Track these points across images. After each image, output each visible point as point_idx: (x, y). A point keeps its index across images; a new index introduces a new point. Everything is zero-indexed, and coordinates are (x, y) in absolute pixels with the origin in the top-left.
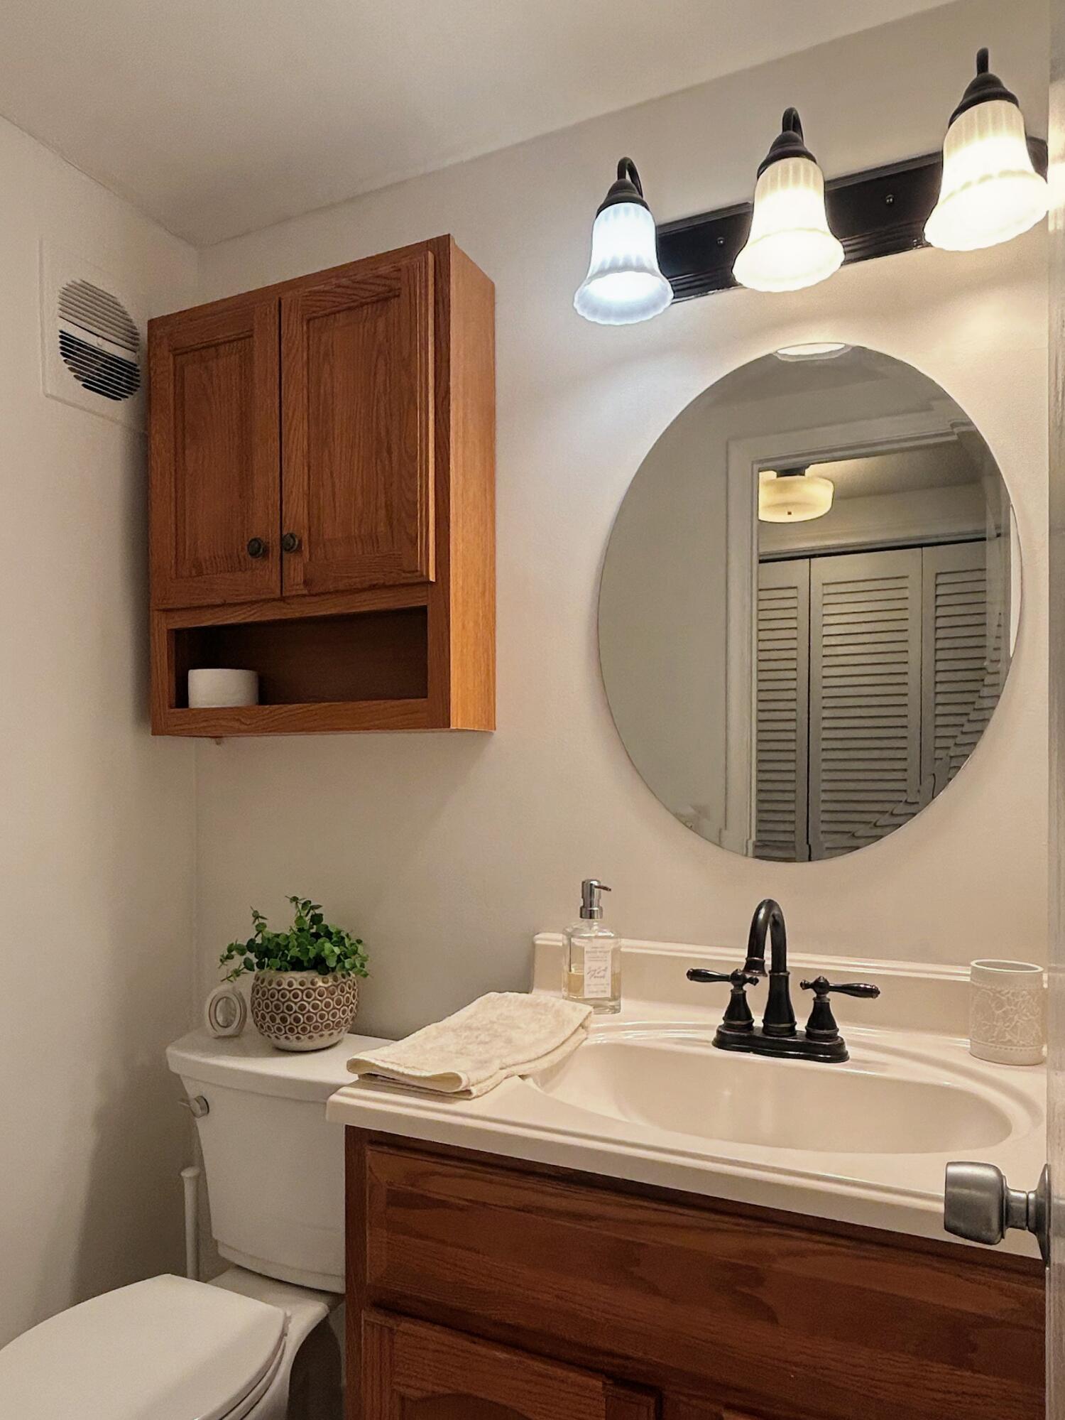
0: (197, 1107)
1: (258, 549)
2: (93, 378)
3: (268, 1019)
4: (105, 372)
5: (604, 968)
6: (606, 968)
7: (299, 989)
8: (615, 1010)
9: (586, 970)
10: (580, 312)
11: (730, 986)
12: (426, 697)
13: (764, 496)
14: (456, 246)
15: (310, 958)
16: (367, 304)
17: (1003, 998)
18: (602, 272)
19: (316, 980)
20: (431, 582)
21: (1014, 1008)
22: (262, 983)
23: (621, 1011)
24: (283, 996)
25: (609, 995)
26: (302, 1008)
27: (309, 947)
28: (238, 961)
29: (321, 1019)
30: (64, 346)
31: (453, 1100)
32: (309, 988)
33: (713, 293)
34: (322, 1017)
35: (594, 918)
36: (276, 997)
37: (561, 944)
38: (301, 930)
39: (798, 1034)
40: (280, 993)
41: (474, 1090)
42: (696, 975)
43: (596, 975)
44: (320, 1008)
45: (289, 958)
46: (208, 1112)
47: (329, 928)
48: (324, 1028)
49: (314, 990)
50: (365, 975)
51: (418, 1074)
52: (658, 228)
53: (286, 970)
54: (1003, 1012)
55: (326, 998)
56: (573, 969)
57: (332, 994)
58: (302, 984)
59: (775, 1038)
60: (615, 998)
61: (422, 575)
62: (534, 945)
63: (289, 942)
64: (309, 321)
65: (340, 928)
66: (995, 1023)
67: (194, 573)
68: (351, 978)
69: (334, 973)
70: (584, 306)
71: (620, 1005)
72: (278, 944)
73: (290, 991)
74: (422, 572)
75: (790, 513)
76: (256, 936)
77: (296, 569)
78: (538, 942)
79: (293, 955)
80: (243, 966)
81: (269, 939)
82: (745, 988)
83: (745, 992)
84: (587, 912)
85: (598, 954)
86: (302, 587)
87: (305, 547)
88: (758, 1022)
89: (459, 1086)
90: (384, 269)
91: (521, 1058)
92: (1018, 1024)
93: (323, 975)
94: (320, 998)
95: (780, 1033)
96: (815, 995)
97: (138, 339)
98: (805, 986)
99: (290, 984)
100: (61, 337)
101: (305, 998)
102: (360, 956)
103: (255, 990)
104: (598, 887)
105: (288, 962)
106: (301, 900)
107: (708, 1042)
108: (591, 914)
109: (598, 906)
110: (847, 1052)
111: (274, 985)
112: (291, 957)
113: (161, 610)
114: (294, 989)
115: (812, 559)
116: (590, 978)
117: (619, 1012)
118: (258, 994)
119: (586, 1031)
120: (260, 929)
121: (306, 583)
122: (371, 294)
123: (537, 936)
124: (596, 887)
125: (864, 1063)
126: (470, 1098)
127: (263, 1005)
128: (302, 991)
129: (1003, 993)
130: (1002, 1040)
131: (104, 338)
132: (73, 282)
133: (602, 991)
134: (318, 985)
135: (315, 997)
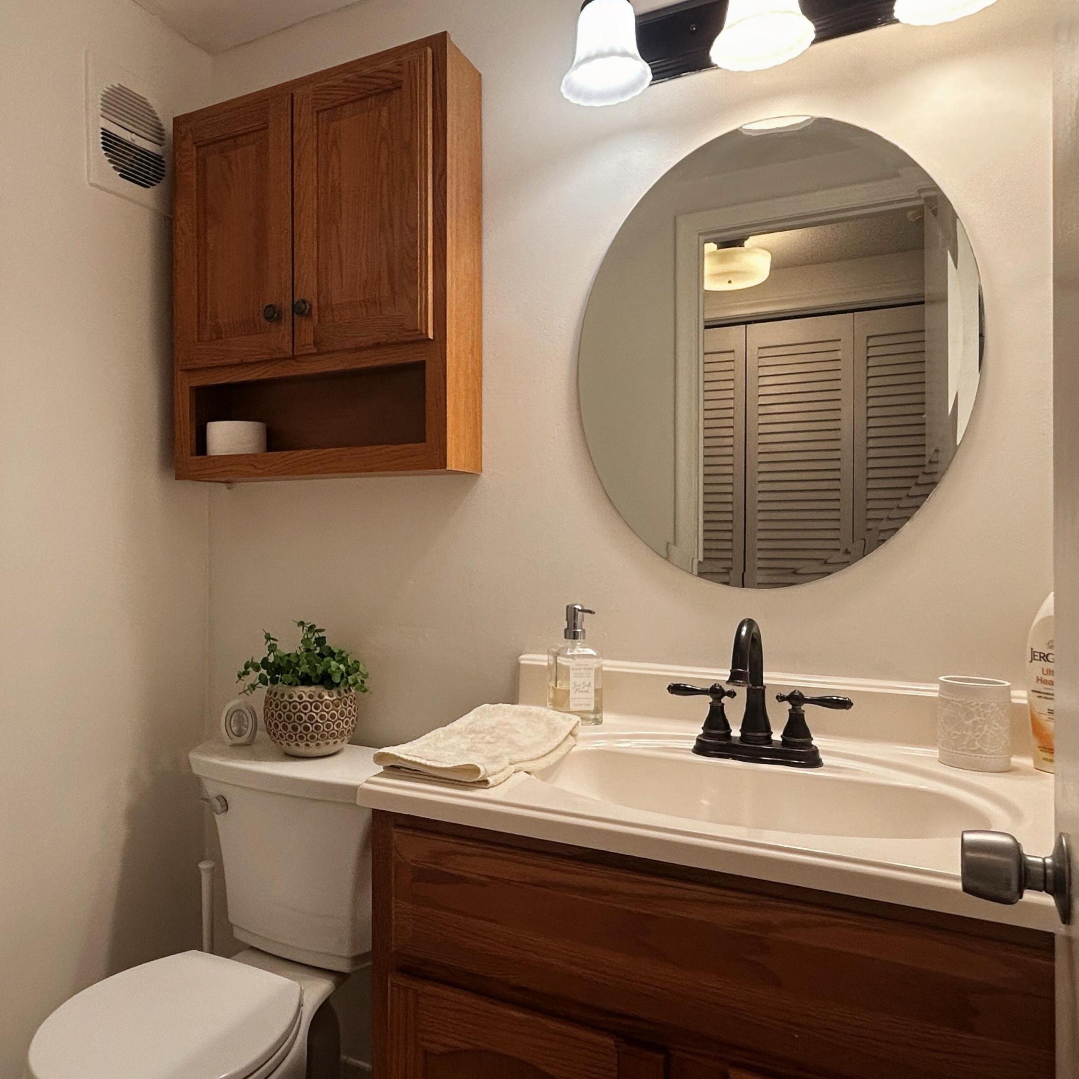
0: (218, 805)
1: (273, 314)
2: (126, 168)
3: (280, 727)
4: (137, 163)
5: (587, 683)
6: (590, 683)
7: (308, 702)
8: (598, 722)
9: (572, 685)
10: (566, 96)
11: (709, 699)
12: (424, 441)
13: (709, 267)
14: (451, 42)
15: (317, 675)
16: (371, 95)
17: (972, 709)
18: (588, 59)
19: (323, 693)
20: (430, 339)
21: (984, 719)
22: (275, 696)
23: (603, 722)
24: (295, 707)
25: (592, 708)
26: (311, 718)
27: (316, 665)
28: (254, 676)
29: (328, 729)
30: (106, 142)
31: (472, 788)
32: (316, 701)
33: (685, 75)
34: (328, 726)
35: (577, 639)
36: (288, 709)
37: (546, 664)
38: (308, 650)
39: (773, 742)
40: (292, 705)
41: (490, 779)
42: (677, 689)
43: (581, 690)
44: (326, 719)
45: (300, 674)
46: (227, 810)
47: (332, 648)
48: (329, 737)
49: (322, 703)
50: (365, 691)
51: (439, 765)
52: (638, 17)
53: (297, 685)
54: (973, 722)
55: (332, 710)
56: (558, 685)
57: (337, 707)
58: (311, 697)
59: (753, 746)
60: (598, 710)
61: (422, 334)
62: (519, 664)
63: (300, 660)
64: (318, 112)
65: (343, 649)
66: (965, 732)
67: (214, 336)
68: (352, 693)
69: (339, 689)
70: (570, 90)
71: (602, 718)
72: (289, 661)
73: (300, 703)
74: (421, 330)
75: (730, 282)
76: (269, 655)
77: (307, 330)
78: (522, 662)
79: (304, 671)
80: (258, 681)
81: (281, 658)
82: (723, 701)
83: (723, 704)
84: (572, 633)
85: (583, 671)
86: (312, 346)
87: (315, 312)
88: (736, 732)
89: (477, 777)
90: (388, 64)
91: (525, 756)
92: (988, 734)
93: (329, 689)
94: (327, 710)
95: (757, 741)
96: (790, 707)
97: (164, 135)
98: (781, 698)
99: (300, 697)
100: (102, 133)
101: (314, 710)
102: (362, 674)
103: (268, 702)
104: (583, 611)
105: (298, 677)
106: (308, 624)
107: (689, 749)
108: (575, 635)
109: (582, 628)
110: (821, 759)
111: (286, 698)
112: (302, 673)
113: (184, 370)
114: (304, 702)
115: (748, 326)
116: (575, 693)
117: (601, 724)
118: (271, 706)
119: (575, 739)
120: (272, 649)
121: (315, 343)
122: (375, 86)
123: (522, 657)
124: (579, 610)
125: (838, 769)
126: (487, 787)
127: (276, 715)
128: (311, 704)
129: (972, 705)
130: (972, 749)
131: (136, 134)
132: (112, 86)
133: (586, 705)
134: (324, 699)
135: (322, 709)
